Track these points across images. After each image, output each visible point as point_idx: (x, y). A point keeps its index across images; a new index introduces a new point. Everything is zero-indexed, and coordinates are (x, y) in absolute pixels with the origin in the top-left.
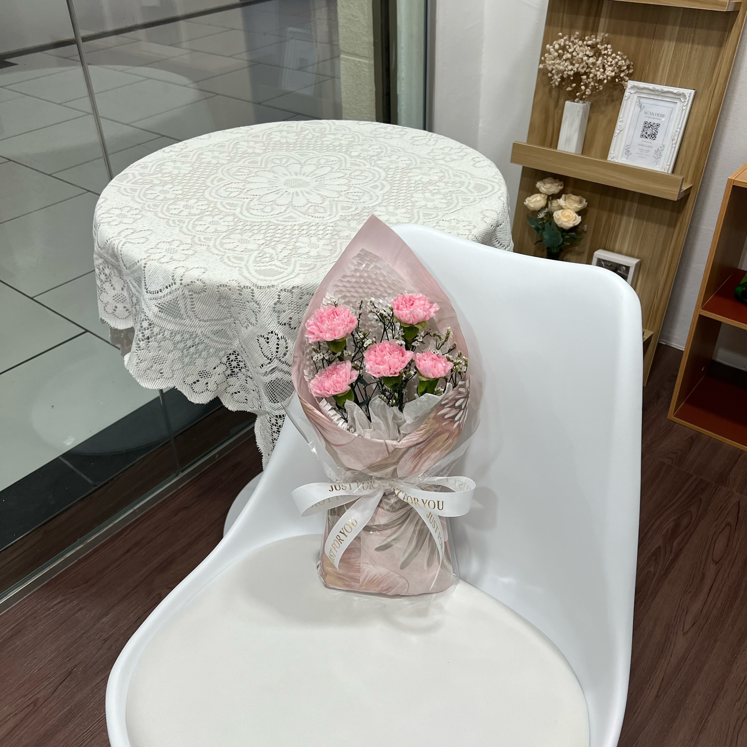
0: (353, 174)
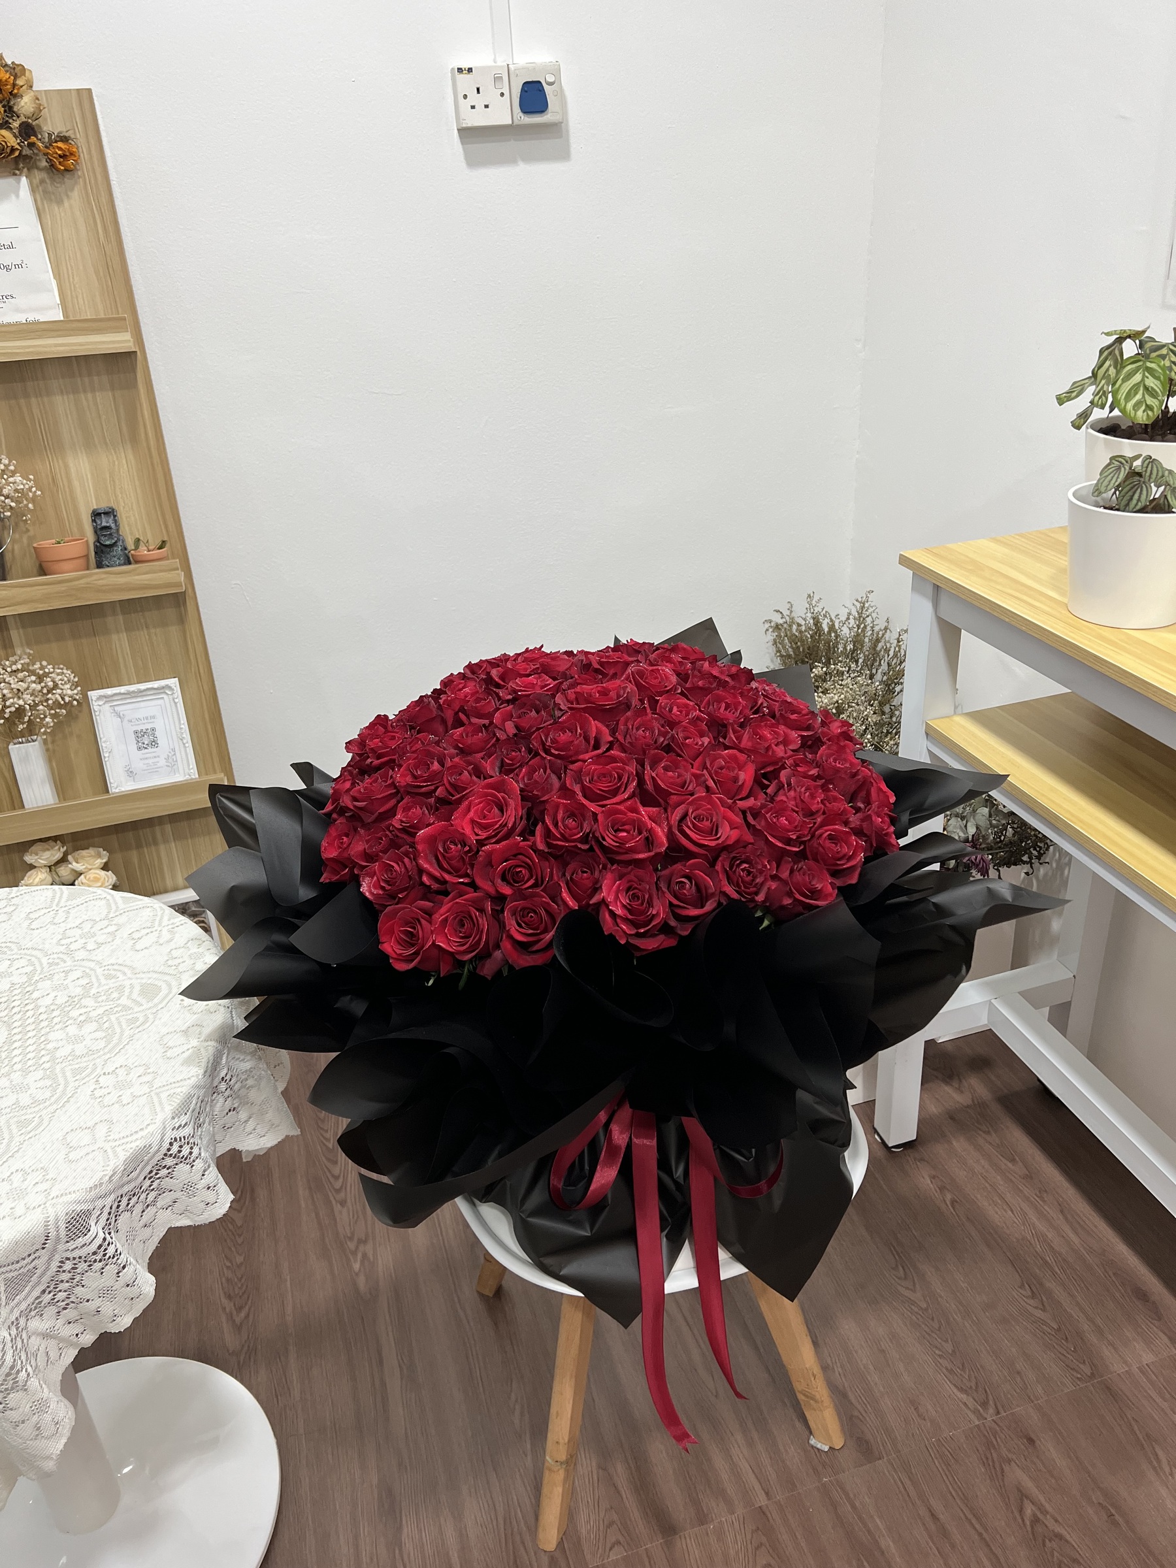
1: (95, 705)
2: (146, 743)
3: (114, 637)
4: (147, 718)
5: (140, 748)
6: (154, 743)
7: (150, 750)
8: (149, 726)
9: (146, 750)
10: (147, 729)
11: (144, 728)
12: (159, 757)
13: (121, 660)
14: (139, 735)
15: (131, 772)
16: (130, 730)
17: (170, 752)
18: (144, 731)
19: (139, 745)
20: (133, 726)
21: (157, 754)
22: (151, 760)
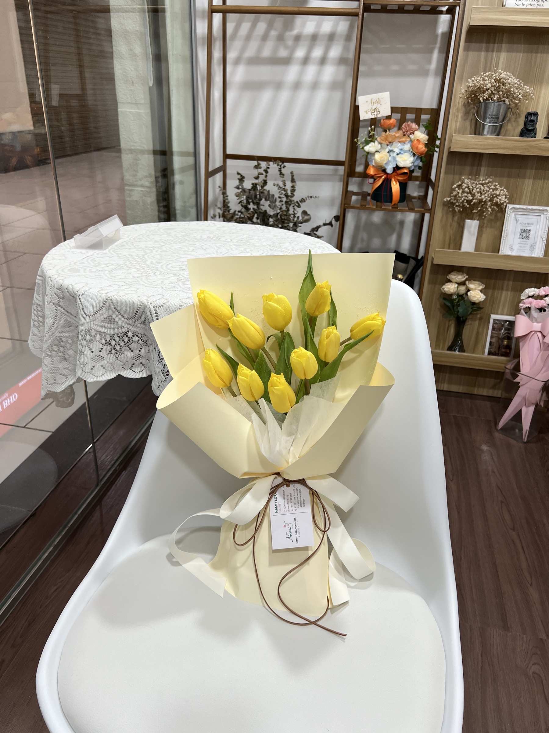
1: (508, 211)
2: (524, 236)
3: (527, 181)
4: (529, 224)
5: (520, 238)
6: (528, 237)
7: (524, 240)
8: (528, 228)
9: (523, 240)
10: (527, 230)
11: (526, 228)
12: (527, 245)
13: (525, 193)
14: (523, 231)
15: (512, 248)
16: (519, 227)
17: (533, 244)
18: (525, 230)
19: (521, 236)
20: (521, 226)
21: (527, 243)
22: (523, 245)
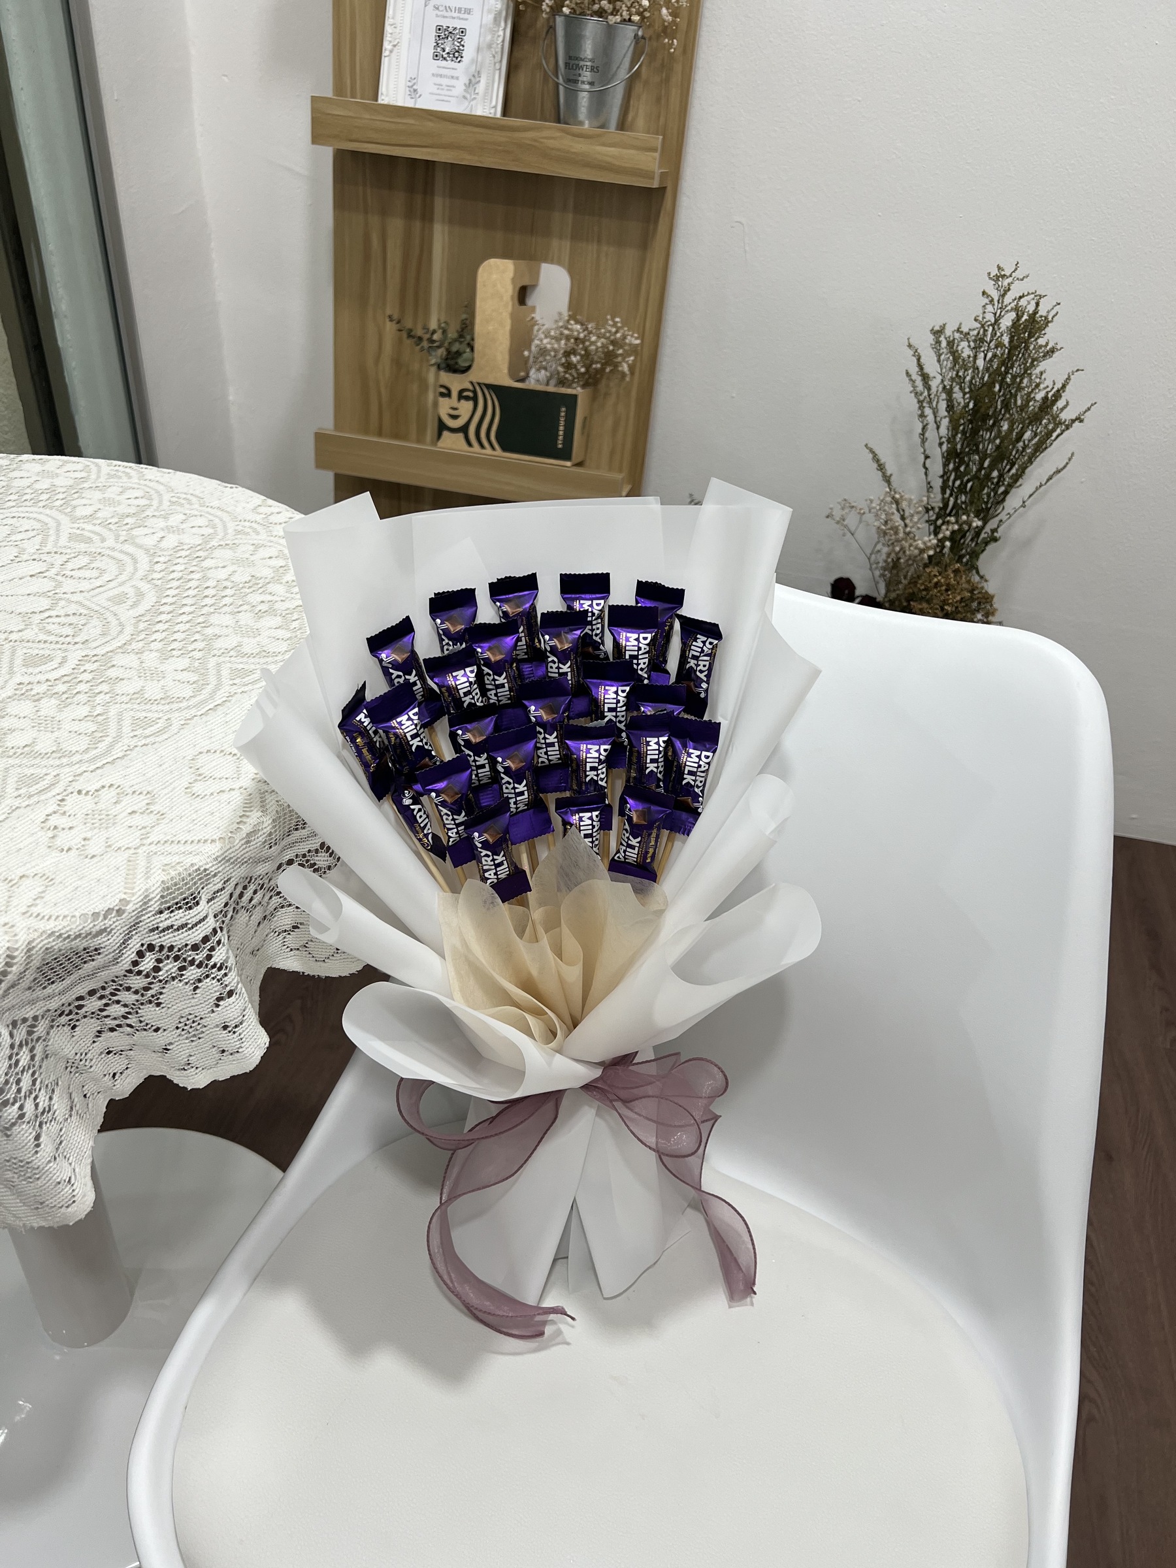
0: (70, 566)
2: (447, 49)
4: (460, 10)
5: (436, 56)
6: (457, 55)
7: (449, 64)
8: (458, 24)
9: (444, 62)
10: (454, 29)
11: (452, 24)
12: (457, 78)
14: (443, 33)
15: (415, 91)
16: (433, 21)
17: (474, 76)
18: (450, 30)
19: (439, 49)
20: (437, 16)
21: (455, 73)
22: (445, 81)
